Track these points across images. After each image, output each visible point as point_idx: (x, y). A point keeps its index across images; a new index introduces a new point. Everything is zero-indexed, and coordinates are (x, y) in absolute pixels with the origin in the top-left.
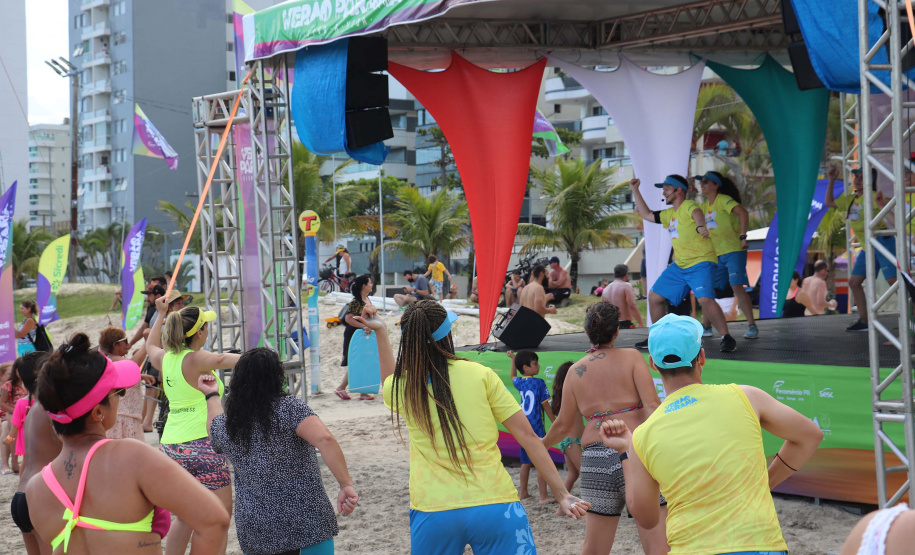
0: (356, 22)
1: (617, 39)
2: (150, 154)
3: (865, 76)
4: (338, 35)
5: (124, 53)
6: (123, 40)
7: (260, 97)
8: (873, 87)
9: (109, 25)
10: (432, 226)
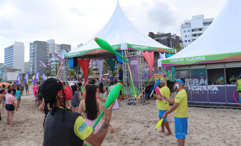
0: (75, 56)
1: (97, 57)
2: (42, 66)
3: (123, 62)
4: (73, 57)
5: (36, 54)
6: (36, 53)
7: (64, 62)
8: (124, 64)
9: (34, 51)
10: (72, 73)
